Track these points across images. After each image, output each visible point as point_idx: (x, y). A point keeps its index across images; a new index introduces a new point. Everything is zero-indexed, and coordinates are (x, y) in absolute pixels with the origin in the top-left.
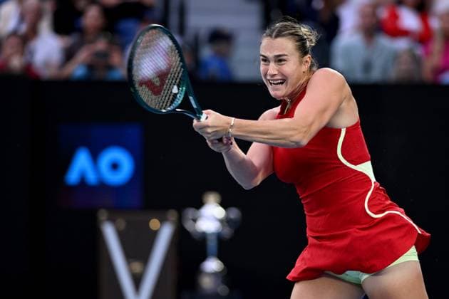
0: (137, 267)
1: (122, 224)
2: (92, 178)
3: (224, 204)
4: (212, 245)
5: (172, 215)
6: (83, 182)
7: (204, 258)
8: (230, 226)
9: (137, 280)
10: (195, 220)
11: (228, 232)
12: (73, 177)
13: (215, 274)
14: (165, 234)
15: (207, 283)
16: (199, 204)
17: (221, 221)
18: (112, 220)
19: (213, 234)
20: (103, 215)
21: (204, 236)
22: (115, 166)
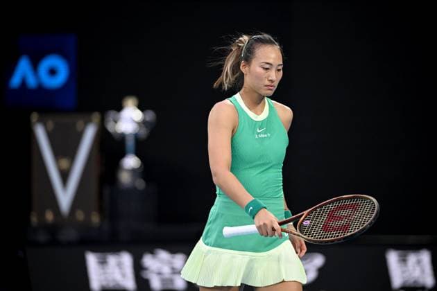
0: (64, 163)
1: (51, 124)
2: (32, 82)
3: (141, 107)
4: (130, 143)
5: (96, 117)
7: (123, 154)
8: (146, 127)
9: (65, 176)
10: (116, 122)
11: (144, 133)
12: (16, 81)
13: (133, 171)
15: (125, 178)
16: (119, 108)
17: (138, 123)
18: (42, 121)
19: (131, 134)
20: (34, 117)
21: (123, 137)
22: (53, 72)
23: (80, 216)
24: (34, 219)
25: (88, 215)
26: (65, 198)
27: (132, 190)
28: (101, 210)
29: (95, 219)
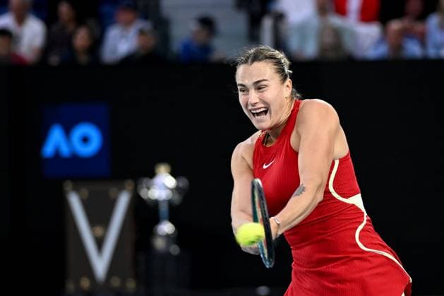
0: (99, 231)
1: (85, 192)
2: (65, 150)
3: (174, 174)
4: (164, 209)
5: (129, 184)
6: (57, 155)
7: (157, 221)
8: (179, 193)
9: (100, 243)
10: (149, 188)
11: (177, 199)
12: (49, 150)
13: (168, 236)
14: (123, 201)
15: (160, 244)
16: (152, 174)
17: (172, 190)
18: (76, 189)
19: (164, 200)
20: (68, 185)
21: (156, 203)
22: (85, 140)
23: (116, 282)
24: (70, 287)
25: (123, 281)
26: (101, 264)
27: (166, 255)
28: (137, 277)
29: (131, 285)
